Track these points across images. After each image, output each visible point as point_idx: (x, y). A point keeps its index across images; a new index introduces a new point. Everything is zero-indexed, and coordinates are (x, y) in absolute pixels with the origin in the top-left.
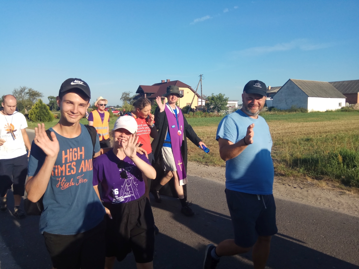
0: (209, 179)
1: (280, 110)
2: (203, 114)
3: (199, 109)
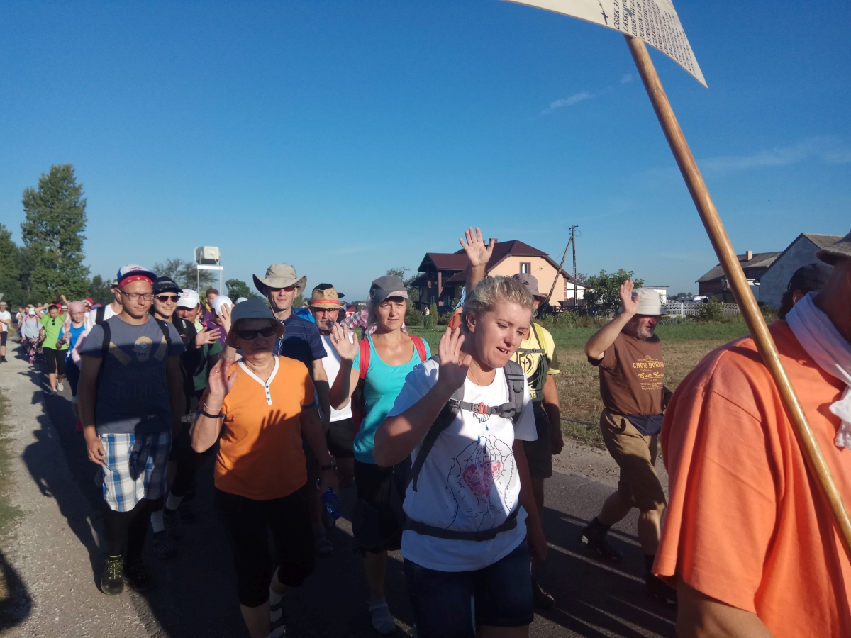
0: (608, 482)
2: (580, 320)
3: (569, 308)
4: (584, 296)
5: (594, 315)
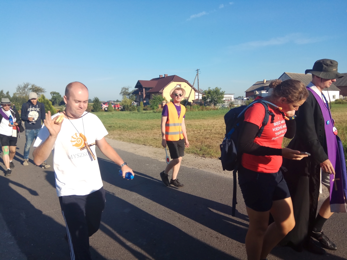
0: (206, 170)
2: (200, 108)
3: (196, 103)
4: (202, 98)
5: (206, 106)
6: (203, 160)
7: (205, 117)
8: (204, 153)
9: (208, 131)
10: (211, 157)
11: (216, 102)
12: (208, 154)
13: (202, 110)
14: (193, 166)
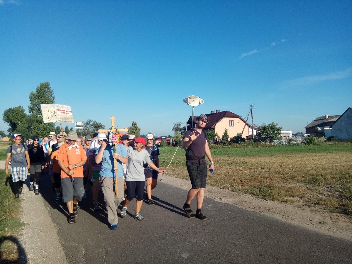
0: (269, 215)
1: (341, 140)
2: (255, 144)
3: (250, 139)
4: (257, 134)
5: (261, 142)
6: (264, 203)
7: (261, 155)
8: (265, 194)
9: (266, 170)
10: (273, 200)
11: (273, 138)
12: (270, 196)
13: (257, 147)
14: (253, 208)
